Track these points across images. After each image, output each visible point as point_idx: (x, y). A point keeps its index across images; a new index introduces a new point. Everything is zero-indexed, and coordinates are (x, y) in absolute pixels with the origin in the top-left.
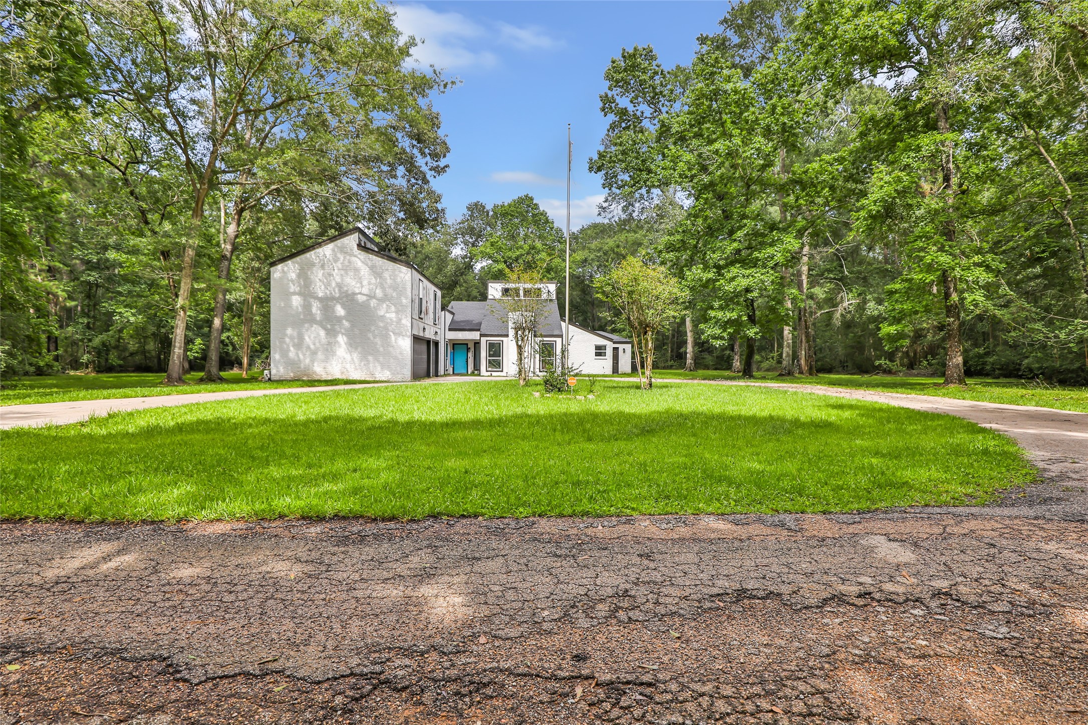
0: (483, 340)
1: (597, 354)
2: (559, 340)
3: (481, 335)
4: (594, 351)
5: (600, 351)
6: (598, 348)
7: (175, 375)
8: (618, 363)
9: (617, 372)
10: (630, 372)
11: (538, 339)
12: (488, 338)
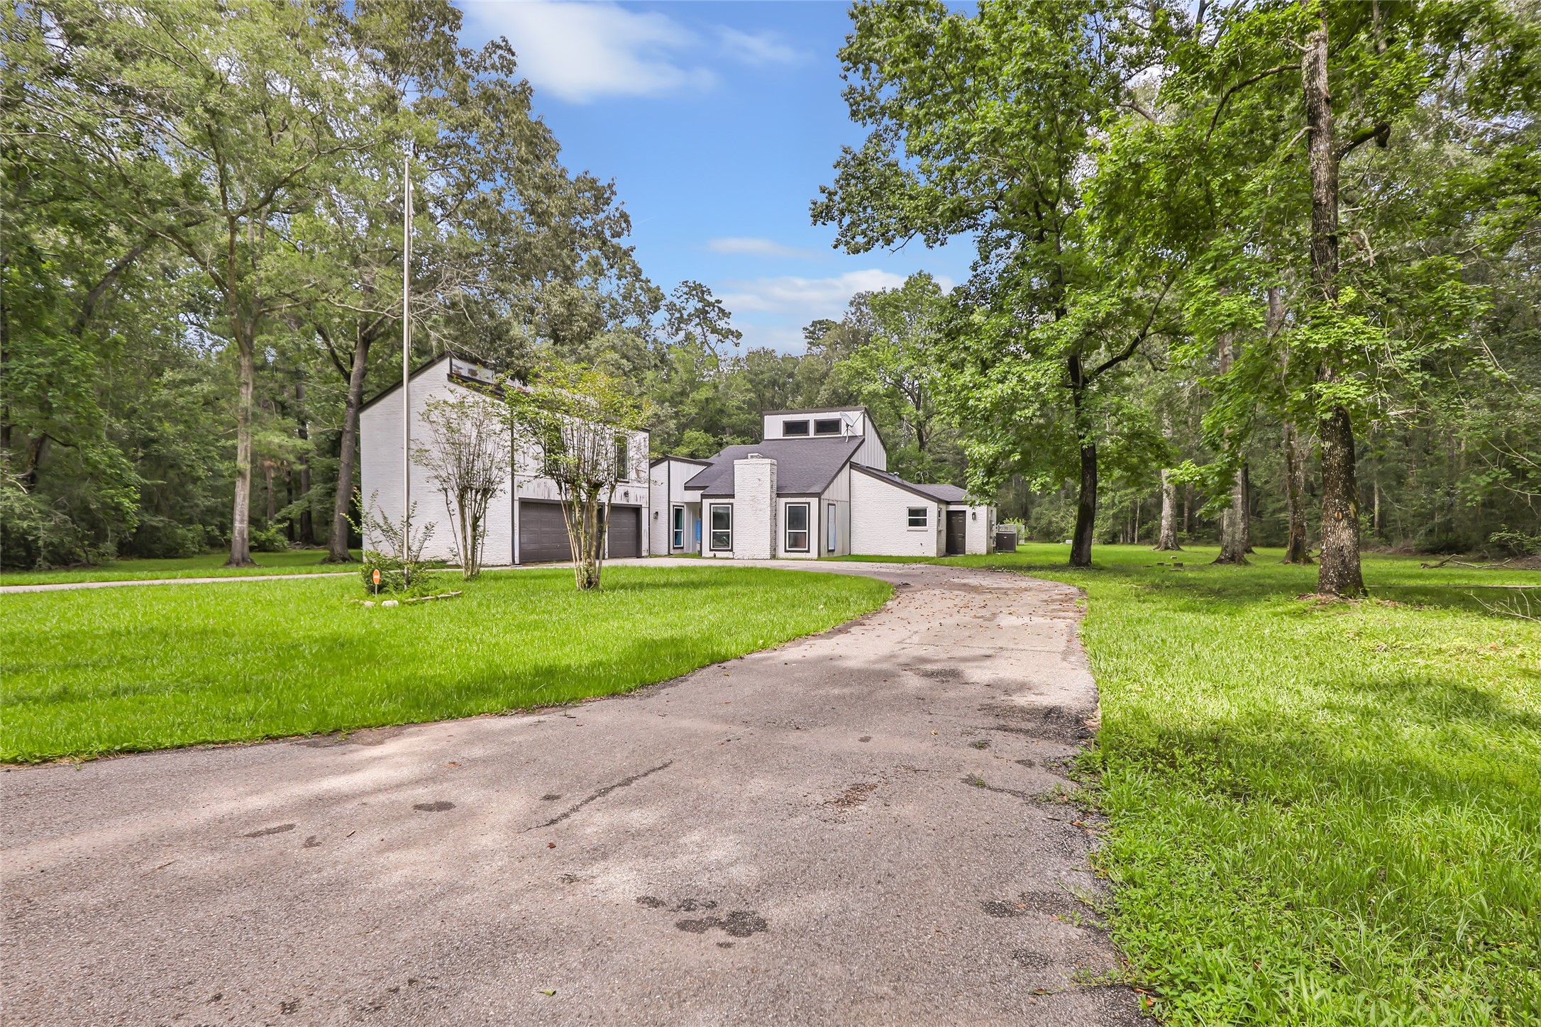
0: (706, 502)
1: (913, 523)
2: (814, 502)
3: (703, 496)
4: (906, 518)
5: (917, 518)
6: (912, 512)
7: (237, 555)
8: (964, 537)
9: (964, 552)
10: (984, 551)
11: (783, 501)
12: (713, 501)
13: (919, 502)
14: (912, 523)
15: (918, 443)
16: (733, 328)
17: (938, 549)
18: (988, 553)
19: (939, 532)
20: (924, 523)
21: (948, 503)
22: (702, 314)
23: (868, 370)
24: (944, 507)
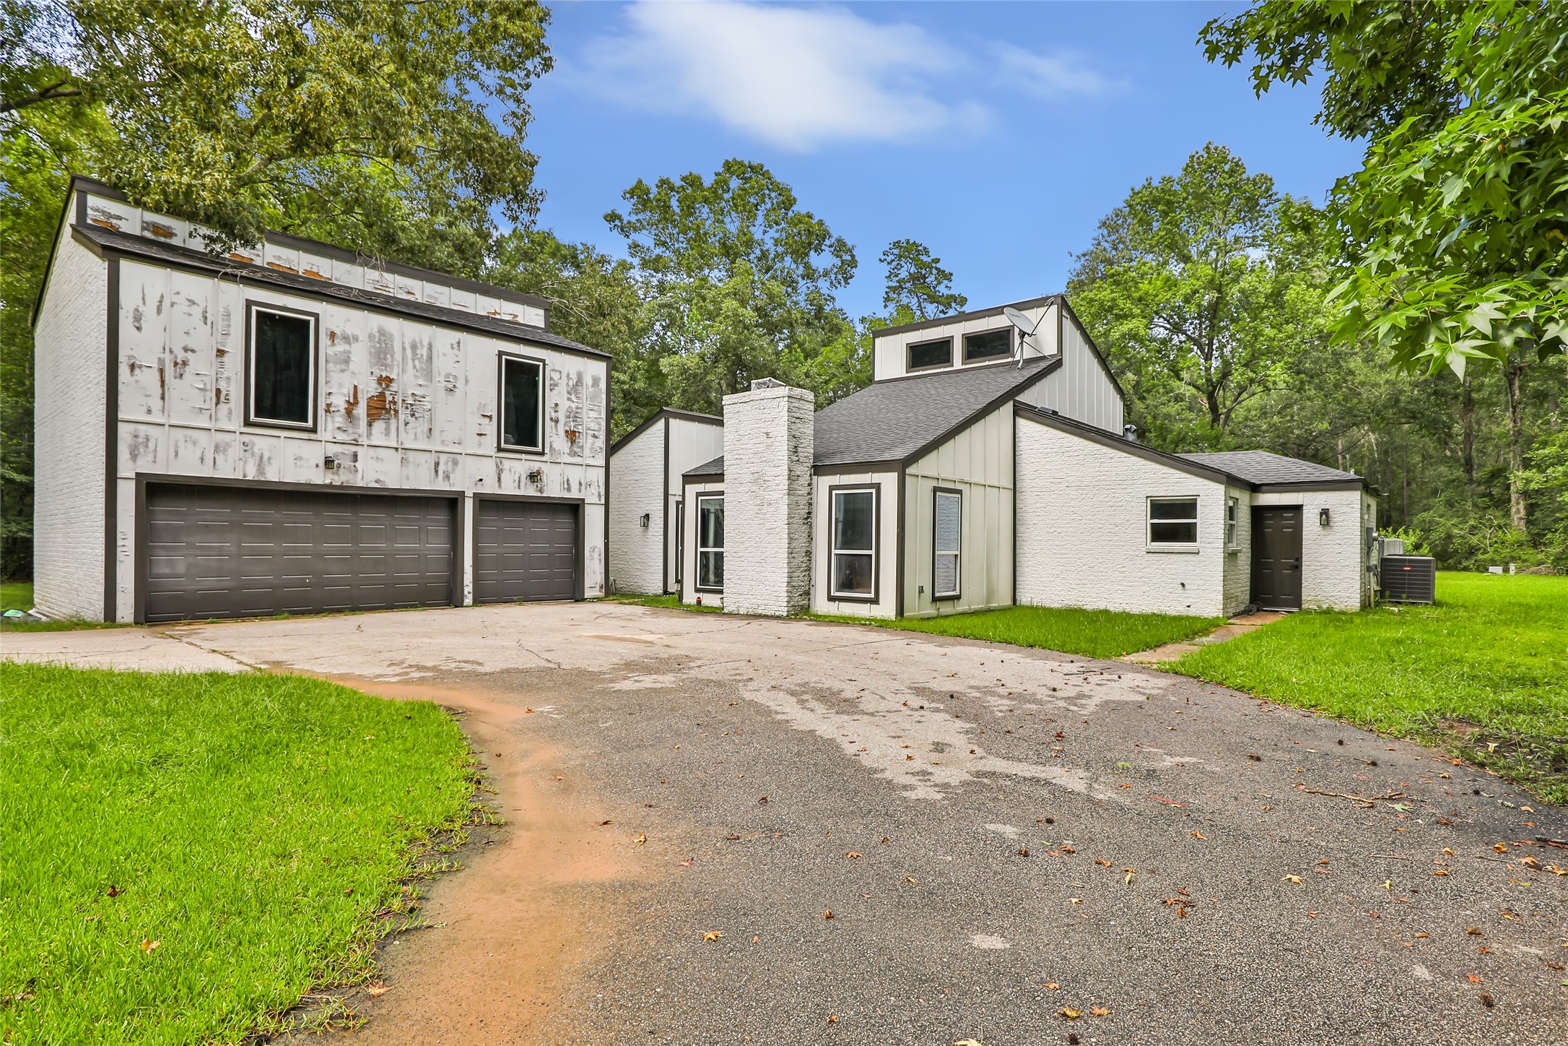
0: (690, 491)
1: (1161, 533)
3: (686, 479)
4: (1145, 522)
5: (1171, 523)
6: (1161, 509)
8: (1297, 568)
9: (1298, 603)
10: (1354, 603)
11: (825, 482)
12: (701, 487)
13: (1175, 484)
14: (1159, 534)
15: (1209, 418)
16: (954, 292)
17: (1227, 597)
18: (1365, 606)
19: (1231, 556)
20: (1187, 534)
21: (1255, 488)
22: (918, 279)
23: (1120, 302)
24: (1244, 499)
